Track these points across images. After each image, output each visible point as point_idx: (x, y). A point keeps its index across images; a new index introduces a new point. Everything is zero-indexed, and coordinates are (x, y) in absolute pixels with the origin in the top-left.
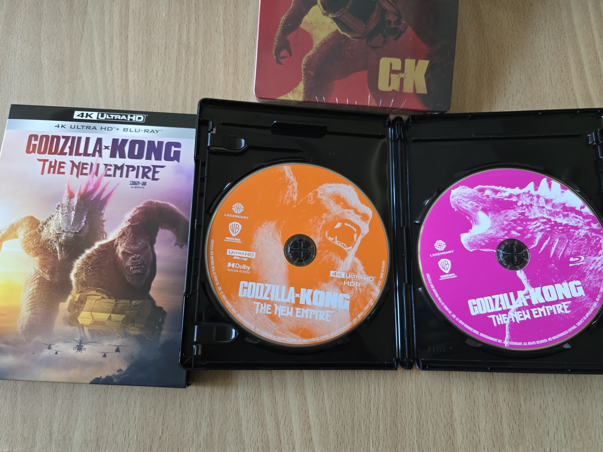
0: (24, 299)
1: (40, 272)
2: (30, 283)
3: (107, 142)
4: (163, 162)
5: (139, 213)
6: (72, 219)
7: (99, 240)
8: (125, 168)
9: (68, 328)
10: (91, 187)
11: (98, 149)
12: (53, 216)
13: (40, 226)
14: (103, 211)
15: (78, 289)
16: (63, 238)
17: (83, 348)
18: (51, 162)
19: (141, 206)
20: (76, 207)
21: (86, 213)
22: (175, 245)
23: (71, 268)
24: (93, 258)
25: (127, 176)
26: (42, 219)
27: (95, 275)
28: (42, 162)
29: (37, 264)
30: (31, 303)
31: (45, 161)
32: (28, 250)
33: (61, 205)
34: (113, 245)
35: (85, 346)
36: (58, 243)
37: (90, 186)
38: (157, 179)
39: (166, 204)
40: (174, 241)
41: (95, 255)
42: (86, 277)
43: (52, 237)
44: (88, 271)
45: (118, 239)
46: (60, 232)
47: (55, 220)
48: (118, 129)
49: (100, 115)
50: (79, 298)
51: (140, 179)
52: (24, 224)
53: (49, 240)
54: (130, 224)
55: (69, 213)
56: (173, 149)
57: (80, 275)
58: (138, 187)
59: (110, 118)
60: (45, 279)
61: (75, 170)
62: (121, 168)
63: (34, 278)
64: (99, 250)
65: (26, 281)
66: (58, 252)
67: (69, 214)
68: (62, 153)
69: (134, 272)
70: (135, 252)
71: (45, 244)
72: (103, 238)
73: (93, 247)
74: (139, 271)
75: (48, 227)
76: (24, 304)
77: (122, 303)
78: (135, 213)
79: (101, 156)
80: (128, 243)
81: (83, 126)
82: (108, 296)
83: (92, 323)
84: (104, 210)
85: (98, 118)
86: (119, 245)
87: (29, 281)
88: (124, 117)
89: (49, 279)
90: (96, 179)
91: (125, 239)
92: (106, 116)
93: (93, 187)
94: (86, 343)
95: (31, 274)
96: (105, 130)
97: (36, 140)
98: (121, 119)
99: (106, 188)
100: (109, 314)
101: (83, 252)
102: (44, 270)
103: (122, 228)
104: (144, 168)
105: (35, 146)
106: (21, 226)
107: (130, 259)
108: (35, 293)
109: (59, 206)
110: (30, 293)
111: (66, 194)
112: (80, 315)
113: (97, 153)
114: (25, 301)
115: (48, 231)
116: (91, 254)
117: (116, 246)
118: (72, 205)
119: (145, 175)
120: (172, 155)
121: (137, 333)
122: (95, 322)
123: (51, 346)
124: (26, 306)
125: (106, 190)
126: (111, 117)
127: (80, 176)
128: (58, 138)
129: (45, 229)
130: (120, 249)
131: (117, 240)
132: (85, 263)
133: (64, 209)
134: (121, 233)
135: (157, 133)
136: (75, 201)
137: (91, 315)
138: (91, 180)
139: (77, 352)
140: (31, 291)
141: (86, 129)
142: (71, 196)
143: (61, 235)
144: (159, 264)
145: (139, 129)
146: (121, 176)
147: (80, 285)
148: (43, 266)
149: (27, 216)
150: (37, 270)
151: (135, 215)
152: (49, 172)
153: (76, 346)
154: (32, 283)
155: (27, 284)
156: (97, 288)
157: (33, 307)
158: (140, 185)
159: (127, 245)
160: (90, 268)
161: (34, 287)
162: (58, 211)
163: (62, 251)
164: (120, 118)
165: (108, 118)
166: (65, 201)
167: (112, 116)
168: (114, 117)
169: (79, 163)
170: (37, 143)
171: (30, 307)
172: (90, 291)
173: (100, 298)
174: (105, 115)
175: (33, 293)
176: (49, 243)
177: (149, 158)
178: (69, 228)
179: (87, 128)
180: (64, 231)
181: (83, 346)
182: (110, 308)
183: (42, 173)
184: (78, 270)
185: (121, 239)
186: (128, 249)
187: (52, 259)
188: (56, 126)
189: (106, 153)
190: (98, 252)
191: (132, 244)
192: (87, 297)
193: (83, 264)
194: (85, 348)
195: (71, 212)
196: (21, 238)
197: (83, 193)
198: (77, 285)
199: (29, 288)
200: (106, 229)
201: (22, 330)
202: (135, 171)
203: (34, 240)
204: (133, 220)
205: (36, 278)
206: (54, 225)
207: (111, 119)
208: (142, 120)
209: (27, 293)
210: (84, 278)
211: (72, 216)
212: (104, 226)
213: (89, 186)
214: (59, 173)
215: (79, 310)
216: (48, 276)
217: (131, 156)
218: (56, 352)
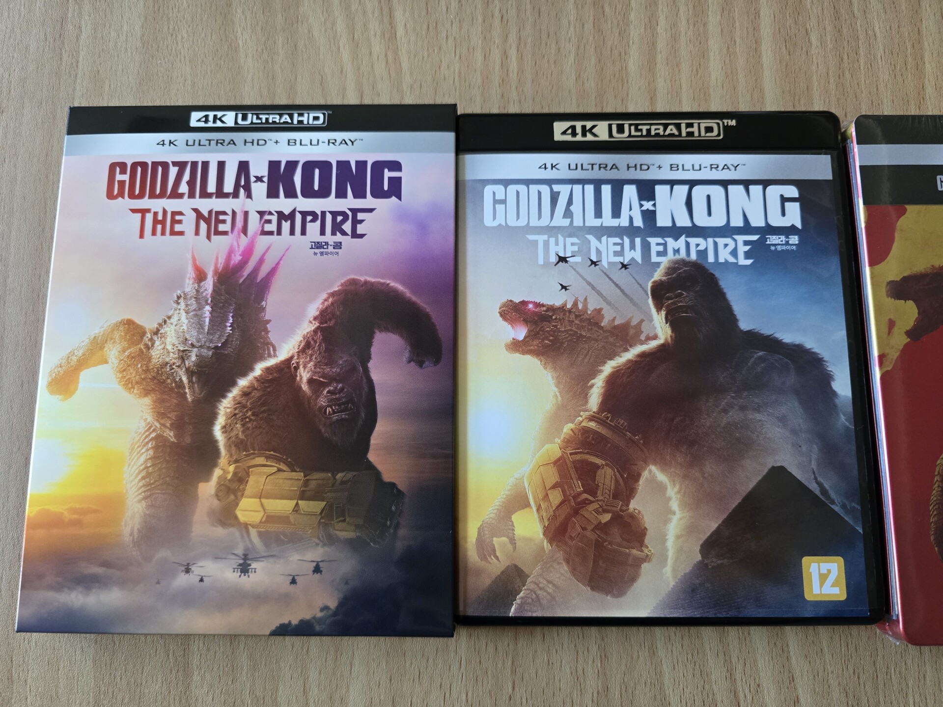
0: (131, 478)
1: (156, 427)
2: (139, 449)
3: (259, 168)
4: (369, 201)
5: (332, 304)
6: (207, 320)
7: (262, 358)
8: (298, 218)
9: (220, 532)
10: (237, 258)
11: (243, 183)
12: (169, 318)
13: (147, 337)
14: (264, 303)
15: (231, 455)
16: (194, 358)
17: (252, 569)
18: (156, 214)
19: (336, 289)
20: (213, 297)
21: (232, 307)
22: (409, 362)
23: (213, 416)
24: (253, 394)
25: (303, 232)
26: (149, 324)
27: (260, 427)
28: (139, 215)
29: (149, 411)
30: (144, 486)
31: (144, 212)
32: (128, 384)
33: (182, 295)
34: (289, 367)
35: (254, 565)
36: (184, 369)
37: (235, 255)
38: (362, 236)
39: (383, 284)
40: (406, 355)
41: (256, 389)
42: (243, 432)
43: (172, 358)
44: (247, 420)
45: (298, 355)
46: (186, 348)
47: (174, 324)
48: (277, 142)
49: (240, 116)
50: (235, 474)
51: (329, 238)
52: (117, 335)
53: (167, 363)
54: (318, 325)
55: (200, 309)
56: (387, 174)
57: (232, 429)
58: (327, 253)
59: (259, 121)
60: (166, 440)
61: (203, 226)
62: (291, 217)
63: (145, 439)
64: (263, 379)
65: (132, 445)
66: (187, 386)
67: (199, 313)
68: (176, 195)
69: (335, 417)
70: (332, 379)
71: (160, 372)
72: (270, 356)
73: (251, 374)
74: (343, 416)
75: (163, 339)
76: (131, 488)
77: (316, 480)
78: (326, 304)
79: (249, 195)
80: (319, 362)
81: (210, 140)
82: (289, 467)
83: (264, 519)
84: (266, 301)
85: (236, 123)
86: (301, 367)
87: (138, 444)
88: (286, 118)
89: (173, 439)
90: (244, 241)
91: (311, 355)
92: (251, 118)
93: (241, 257)
94: (256, 559)
95: (140, 431)
96: (253, 145)
97: (123, 172)
98: (283, 120)
99: (265, 257)
100: (294, 502)
101: (234, 384)
102: (162, 421)
103: (303, 334)
104: (334, 214)
105: (122, 183)
106: (112, 339)
107: (325, 392)
108: (150, 466)
109: (179, 298)
110: (142, 468)
111: (190, 273)
112: (240, 505)
113: (242, 191)
114: (133, 483)
115: (162, 346)
116: (248, 387)
117: (296, 368)
118: (204, 294)
119: (337, 228)
120: (386, 187)
121: (351, 535)
122: (270, 518)
123: (190, 567)
124: (136, 492)
125: (266, 261)
126: (261, 119)
127: (213, 237)
128: (165, 165)
129: (157, 343)
130: (304, 375)
131: (296, 358)
132: (239, 405)
133: (189, 303)
134: (303, 344)
135: (353, 144)
136: (209, 285)
137: (260, 503)
138: (235, 244)
139: (240, 576)
140: (143, 464)
141: (217, 145)
142: (201, 277)
143: (189, 354)
144: (380, 399)
145: (318, 140)
146: (292, 232)
147: (233, 448)
148: (160, 415)
149: (120, 319)
150: (149, 423)
151: (327, 308)
152: (154, 233)
153: (238, 564)
154: (142, 449)
155: (134, 451)
156: (267, 452)
157: (149, 493)
158: (331, 249)
159: (315, 366)
160: (250, 413)
161: (147, 456)
162: (179, 307)
163: (193, 383)
164: (280, 120)
165: (255, 121)
166: (189, 286)
167: (264, 117)
168: (267, 119)
169: (210, 212)
170: (126, 177)
171: (143, 494)
172: (254, 458)
173: (274, 471)
174: (250, 116)
175: (147, 468)
176: (168, 369)
177: (341, 194)
178: (203, 340)
179: (217, 142)
180: (193, 346)
181: (250, 565)
182: (296, 489)
183: (142, 236)
184: (227, 419)
185: (303, 355)
186: (320, 374)
187: (175, 401)
188: (158, 144)
189: (260, 189)
190: (263, 383)
191: (326, 364)
192: (250, 470)
193: (235, 406)
194: (255, 569)
195: (204, 308)
196: (113, 363)
197: (223, 270)
198: (228, 447)
199: (138, 458)
200: (272, 337)
201: (133, 540)
202: (318, 222)
203: (139, 366)
204: (323, 316)
205: (150, 438)
206: (173, 335)
207: (262, 123)
208: (321, 121)
209: (135, 467)
210: (240, 433)
211: (206, 315)
212: (270, 331)
213: (233, 255)
214: (173, 233)
215: (236, 496)
216: (172, 434)
217: (308, 192)
218: (200, 577)
